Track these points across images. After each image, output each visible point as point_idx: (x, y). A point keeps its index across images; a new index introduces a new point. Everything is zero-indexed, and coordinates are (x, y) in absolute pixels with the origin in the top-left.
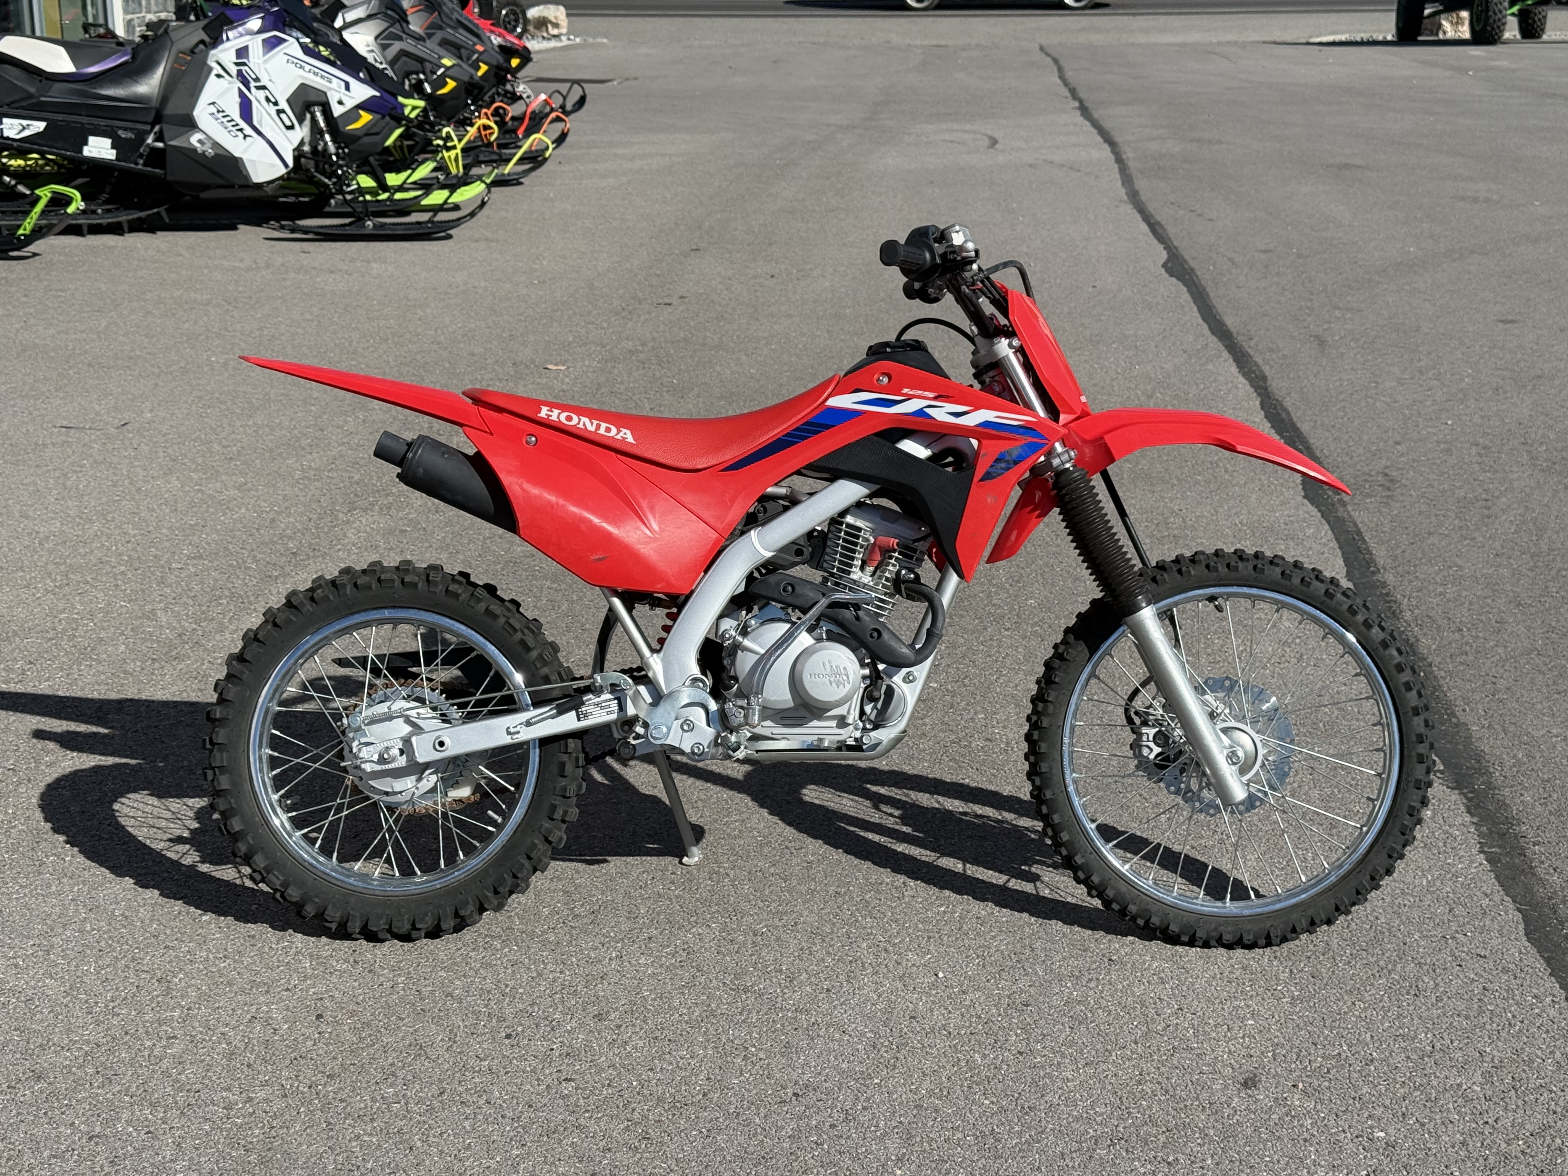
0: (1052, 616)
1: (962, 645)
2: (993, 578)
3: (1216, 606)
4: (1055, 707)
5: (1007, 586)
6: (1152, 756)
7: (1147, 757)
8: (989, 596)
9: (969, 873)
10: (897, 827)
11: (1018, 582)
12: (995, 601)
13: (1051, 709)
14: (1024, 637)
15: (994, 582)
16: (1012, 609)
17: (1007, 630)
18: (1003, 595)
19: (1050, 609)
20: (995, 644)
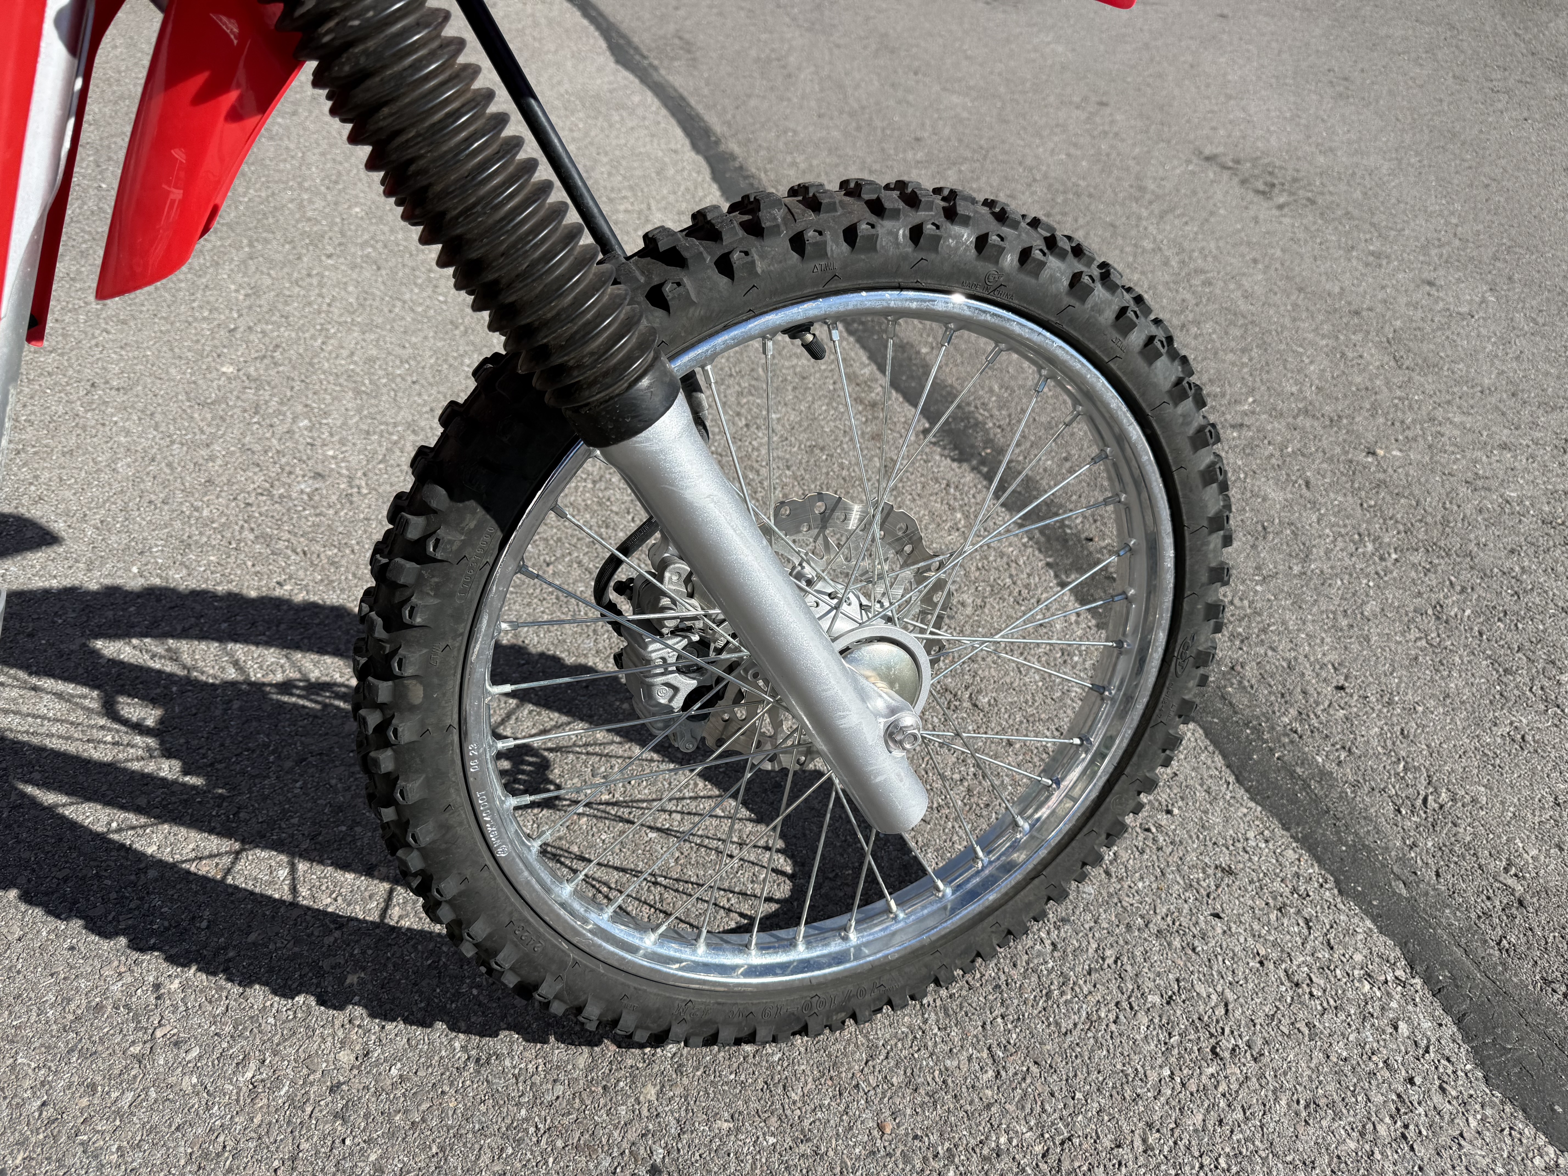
0: (386, 229)
1: (270, 289)
2: (305, 180)
3: (807, 347)
4: (427, 687)
5: (323, 189)
6: (678, 702)
7: (669, 709)
8: (301, 207)
9: (305, 897)
10: (150, 767)
11: (336, 182)
12: (310, 214)
13: (417, 693)
14: (353, 267)
15: (306, 185)
16: (332, 224)
17: (329, 256)
18: (319, 204)
19: (381, 218)
20: (315, 281)
